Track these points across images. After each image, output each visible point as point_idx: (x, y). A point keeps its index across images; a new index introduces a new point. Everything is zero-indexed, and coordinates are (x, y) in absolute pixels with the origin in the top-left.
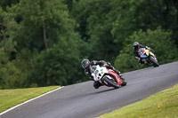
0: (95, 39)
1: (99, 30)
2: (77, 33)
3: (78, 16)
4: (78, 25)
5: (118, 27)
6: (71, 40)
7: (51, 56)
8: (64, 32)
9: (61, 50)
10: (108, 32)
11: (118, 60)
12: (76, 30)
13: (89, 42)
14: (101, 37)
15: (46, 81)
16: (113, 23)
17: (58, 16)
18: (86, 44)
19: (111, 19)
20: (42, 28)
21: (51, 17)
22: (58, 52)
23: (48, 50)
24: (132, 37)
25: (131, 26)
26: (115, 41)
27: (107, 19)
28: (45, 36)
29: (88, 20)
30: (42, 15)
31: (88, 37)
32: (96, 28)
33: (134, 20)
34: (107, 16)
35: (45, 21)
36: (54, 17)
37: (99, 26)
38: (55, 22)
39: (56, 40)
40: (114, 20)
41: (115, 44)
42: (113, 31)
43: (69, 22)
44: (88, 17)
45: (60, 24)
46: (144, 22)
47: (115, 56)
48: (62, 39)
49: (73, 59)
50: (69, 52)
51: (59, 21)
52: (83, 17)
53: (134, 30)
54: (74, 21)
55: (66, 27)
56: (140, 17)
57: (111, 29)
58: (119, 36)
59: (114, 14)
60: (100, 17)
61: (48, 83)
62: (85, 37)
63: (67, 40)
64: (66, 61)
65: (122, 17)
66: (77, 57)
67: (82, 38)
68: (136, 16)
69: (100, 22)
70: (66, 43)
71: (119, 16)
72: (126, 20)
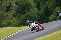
0: (42, 10)
1: (44, 7)
2: (36, 8)
3: (37, 2)
4: (37, 5)
5: (51, 6)
7: (28, 16)
8: (32, 8)
9: (31, 14)
10: (47, 8)
11: (51, 17)
12: (36, 7)
13: (40, 11)
14: (45, 9)
16: (49, 5)
18: (39, 12)
19: (48, 3)
20: (24, 6)
21: (27, 3)
22: (30, 14)
23: (26, 14)
24: (55, 9)
25: (55, 5)
26: (50, 11)
27: (47, 3)
28: (25, 9)
29: (40, 3)
30: (24, 2)
31: (40, 9)
32: (43, 6)
33: (56, 3)
34: (47, 2)
35: (25, 4)
36: (28, 3)
37: (44, 6)
38: (29, 4)
39: (29, 11)
40: (49, 4)
41: (49, 12)
42: (49, 7)
44: (40, 2)
45: (30, 5)
47: (50, 16)
48: (31, 10)
49: (35, 17)
50: (34, 15)
52: (38, 2)
53: (56, 7)
54: (35, 4)
55: (33, 6)
56: (58, 2)
57: (48, 6)
58: (51, 9)
59: (49, 1)
61: (27, 25)
62: (39, 9)
63: (33, 10)
64: (33, 18)
66: (36, 16)
67: (38, 10)
68: (57, 2)
69: (44, 4)
70: (32, 11)
71: (51, 2)
72: (53, 3)
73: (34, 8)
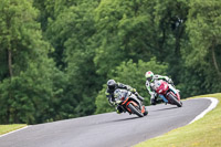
0: (73, 68)
1: (79, 57)
2: (52, 60)
3: (53, 38)
4: (53, 50)
5: (103, 54)
6: (43, 67)
7: (17, 87)
8: (34, 57)
9: (30, 80)
10: (90, 61)
11: (100, 96)
12: (50, 55)
13: (66, 72)
14: (81, 66)
15: (8, 118)
16: (97, 50)
17: (28, 37)
18: (61, 73)
19: (94, 44)
20: (7, 50)
21: (19, 38)
22: (26, 82)
23: (13, 79)
24: (118, 68)
25: (119, 54)
26: (98, 71)
27: (89, 44)
28: (10, 61)
29: (66, 44)
30: (8, 33)
31: (65, 65)
32: (75, 54)
33: (123, 48)
34: (89, 40)
35: (11, 42)
36: (23, 38)
37: (79, 52)
38: (24, 44)
39: (24, 67)
40: (98, 46)
41: (97, 76)
42: (96, 60)
43: (43, 45)
44: (66, 39)
45: (30, 47)
46: (135, 50)
47: (97, 91)
48: (32, 65)
49: (44, 92)
50: (40, 83)
51: (29, 43)
52: (60, 39)
53: (122, 60)
54: (47, 43)
55: (37, 50)
56: (130, 44)
57: (94, 56)
58: (104, 66)
59: (99, 38)
60: (80, 41)
61: (11, 120)
62: (61, 64)
63: (38, 67)
64: (35, 94)
65: (108, 42)
66: (50, 89)
67: (57, 66)
68: (125, 42)
69: (80, 48)
70: (36, 71)
71: (104, 41)
72: (112, 46)
73: (41, 57)
